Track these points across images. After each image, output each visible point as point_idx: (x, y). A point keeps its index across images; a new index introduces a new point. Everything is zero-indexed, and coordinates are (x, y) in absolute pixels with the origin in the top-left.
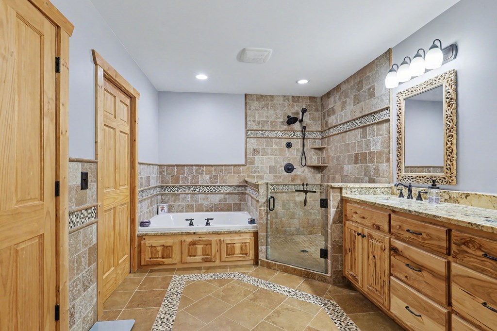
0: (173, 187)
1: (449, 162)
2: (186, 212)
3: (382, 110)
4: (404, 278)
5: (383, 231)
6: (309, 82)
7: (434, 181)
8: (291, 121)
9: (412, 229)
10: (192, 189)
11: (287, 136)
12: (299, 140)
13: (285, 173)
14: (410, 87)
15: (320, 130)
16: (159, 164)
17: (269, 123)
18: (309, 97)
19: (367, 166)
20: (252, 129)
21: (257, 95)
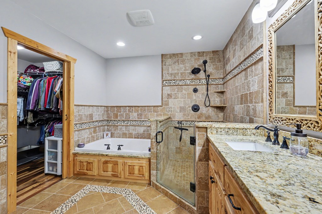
0: (115, 121)
2: (122, 138)
8: (195, 71)
10: (126, 122)
11: (194, 83)
12: (204, 86)
13: (192, 112)
15: (222, 76)
16: (106, 106)
17: (180, 74)
18: (213, 51)
20: (166, 79)
21: (170, 54)
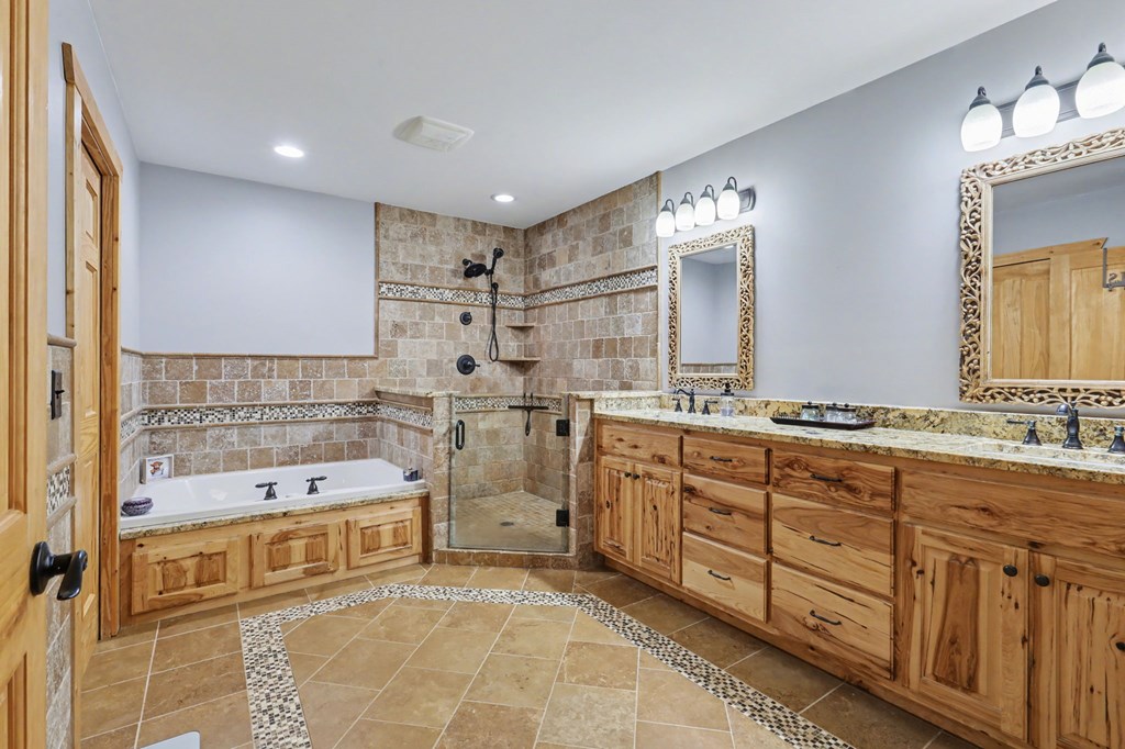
0: (188, 410)
1: (744, 357)
2: (225, 471)
3: (643, 271)
4: (704, 531)
5: (671, 465)
6: (515, 199)
7: (728, 385)
8: (473, 270)
9: (717, 455)
10: (242, 414)
11: (462, 299)
12: (486, 309)
13: (458, 374)
14: (691, 240)
15: (522, 292)
16: (144, 353)
17: (427, 271)
18: (504, 227)
19: (618, 362)
20: (389, 279)
21: (401, 208)
